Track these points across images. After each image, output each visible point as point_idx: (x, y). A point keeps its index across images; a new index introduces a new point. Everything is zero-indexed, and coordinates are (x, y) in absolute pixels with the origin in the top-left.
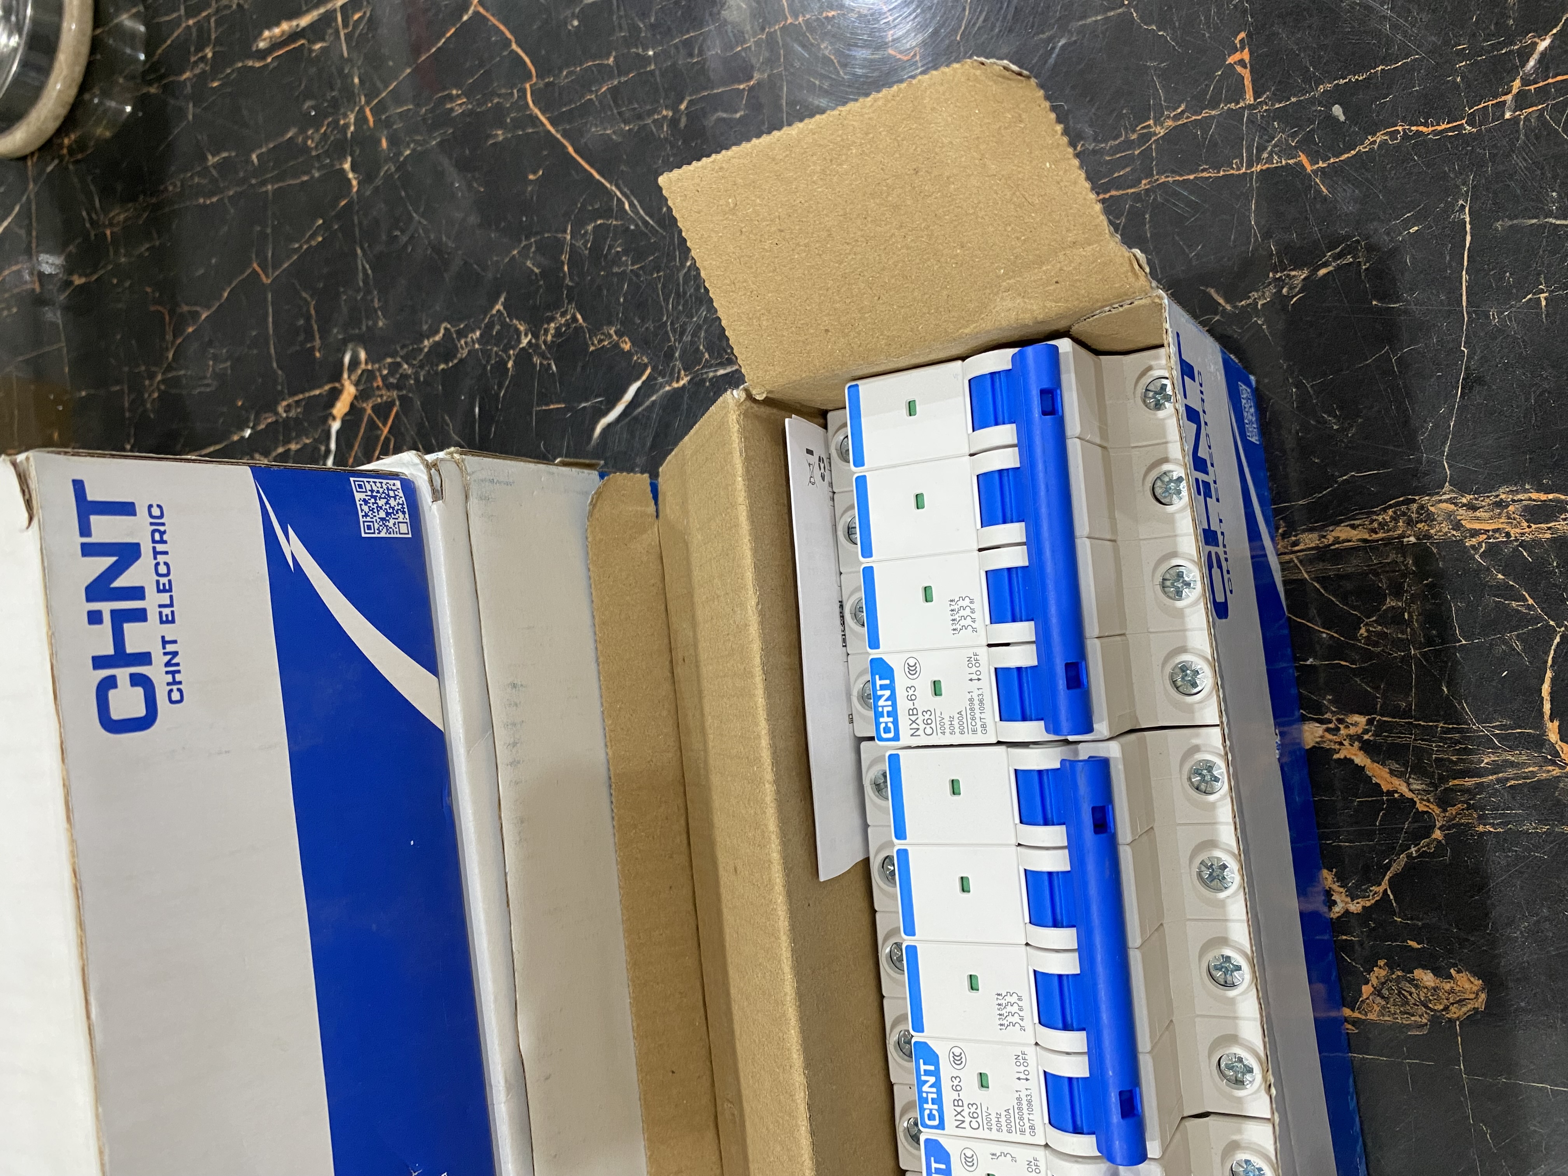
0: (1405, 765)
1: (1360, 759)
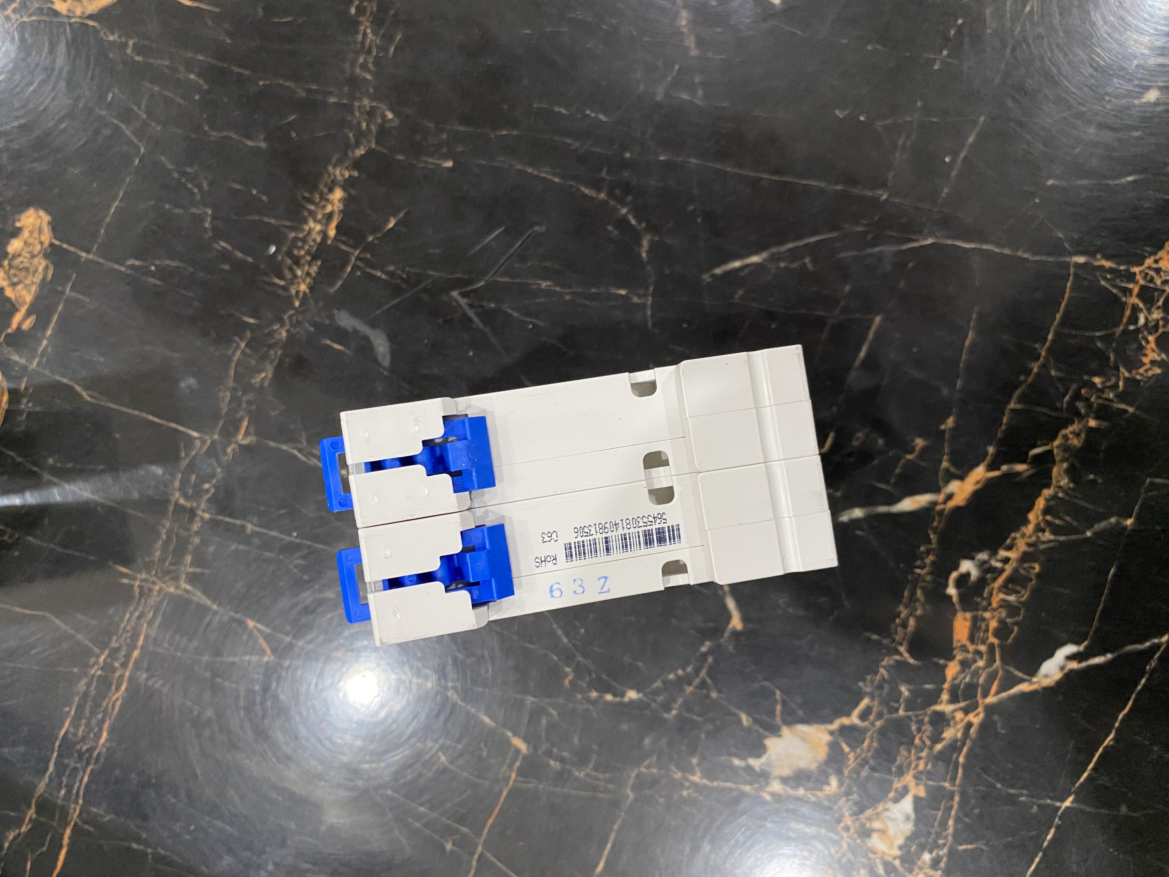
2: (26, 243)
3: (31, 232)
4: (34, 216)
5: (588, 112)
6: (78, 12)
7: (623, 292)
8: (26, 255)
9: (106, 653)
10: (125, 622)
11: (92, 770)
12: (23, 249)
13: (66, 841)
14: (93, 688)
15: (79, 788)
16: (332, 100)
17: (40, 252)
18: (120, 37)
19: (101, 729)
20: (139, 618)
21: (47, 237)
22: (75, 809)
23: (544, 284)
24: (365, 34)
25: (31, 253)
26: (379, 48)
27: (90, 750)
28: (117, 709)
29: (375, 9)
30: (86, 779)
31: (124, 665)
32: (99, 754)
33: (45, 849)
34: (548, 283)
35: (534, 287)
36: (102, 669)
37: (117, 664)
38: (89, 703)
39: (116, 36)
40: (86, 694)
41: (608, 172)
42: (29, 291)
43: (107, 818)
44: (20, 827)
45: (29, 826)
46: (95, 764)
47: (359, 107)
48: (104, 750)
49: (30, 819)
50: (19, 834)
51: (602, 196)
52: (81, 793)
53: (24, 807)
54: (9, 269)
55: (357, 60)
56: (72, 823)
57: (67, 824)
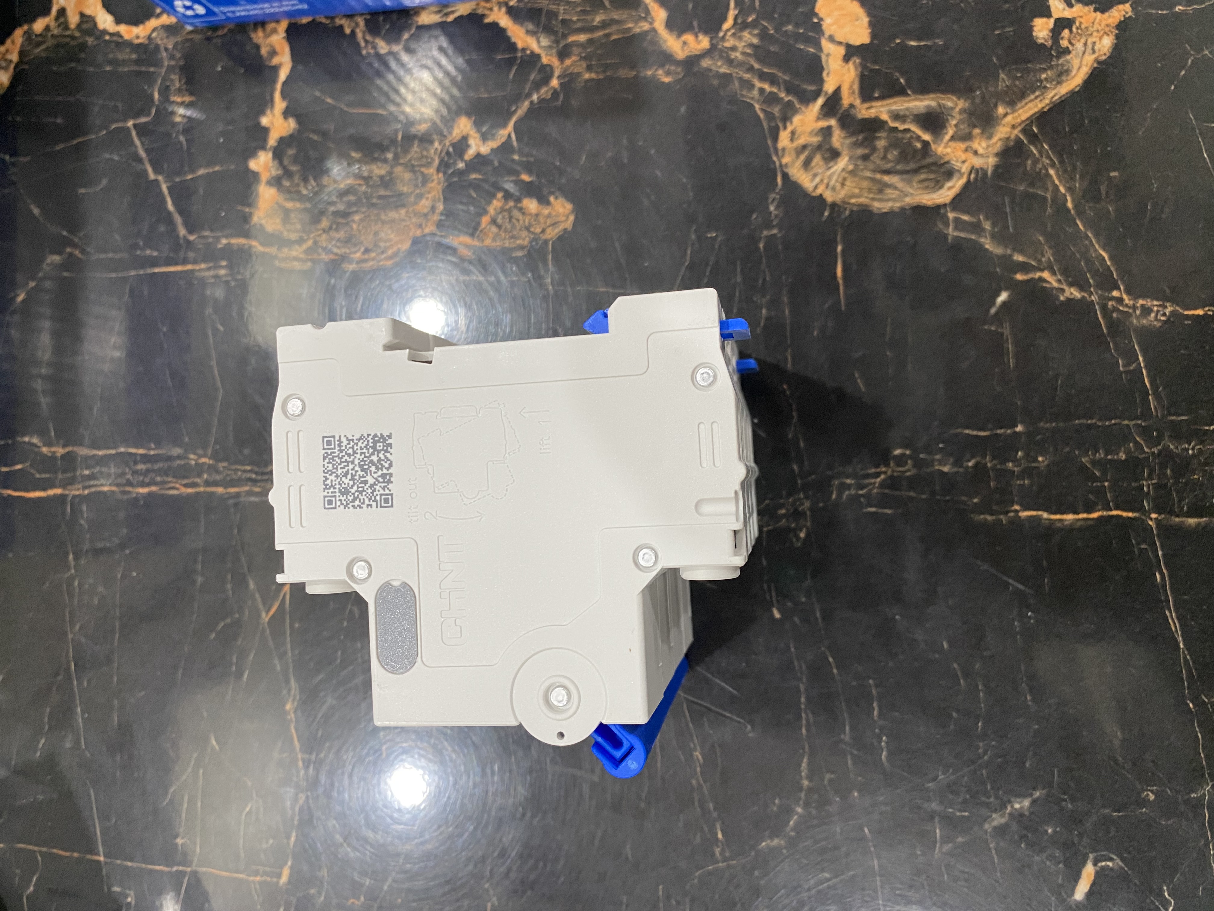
0: (538, 25)
1: (505, 21)
2: (537, 215)
3: (549, 216)
4: (567, 212)
5: (884, 738)
6: (785, 160)
7: (720, 836)
8: (527, 221)
9: (211, 462)
10: (243, 468)
11: (113, 492)
12: (530, 214)
13: (51, 492)
14: (178, 462)
15: (96, 486)
16: (795, 467)
17: (533, 233)
18: (776, 216)
19: (148, 485)
20: (250, 480)
21: (552, 234)
22: (78, 489)
23: (697, 754)
24: (877, 475)
25: (530, 225)
26: (867, 496)
27: (129, 483)
28: (172, 492)
29: (908, 474)
30: (105, 489)
31: (207, 483)
32: (129, 492)
33: (38, 476)
34: (700, 757)
35: (692, 745)
36: (196, 464)
37: (205, 476)
38: (166, 465)
39: (776, 212)
40: (170, 458)
41: (830, 781)
42: (494, 240)
43: (82, 522)
44: (44, 445)
45: (50, 454)
46: (121, 492)
47: (799, 499)
48: (134, 495)
49: (54, 452)
50: (39, 447)
51: (806, 783)
52: (93, 490)
53: (62, 442)
54: (505, 211)
55: (848, 477)
56: (67, 492)
57: (64, 487)
